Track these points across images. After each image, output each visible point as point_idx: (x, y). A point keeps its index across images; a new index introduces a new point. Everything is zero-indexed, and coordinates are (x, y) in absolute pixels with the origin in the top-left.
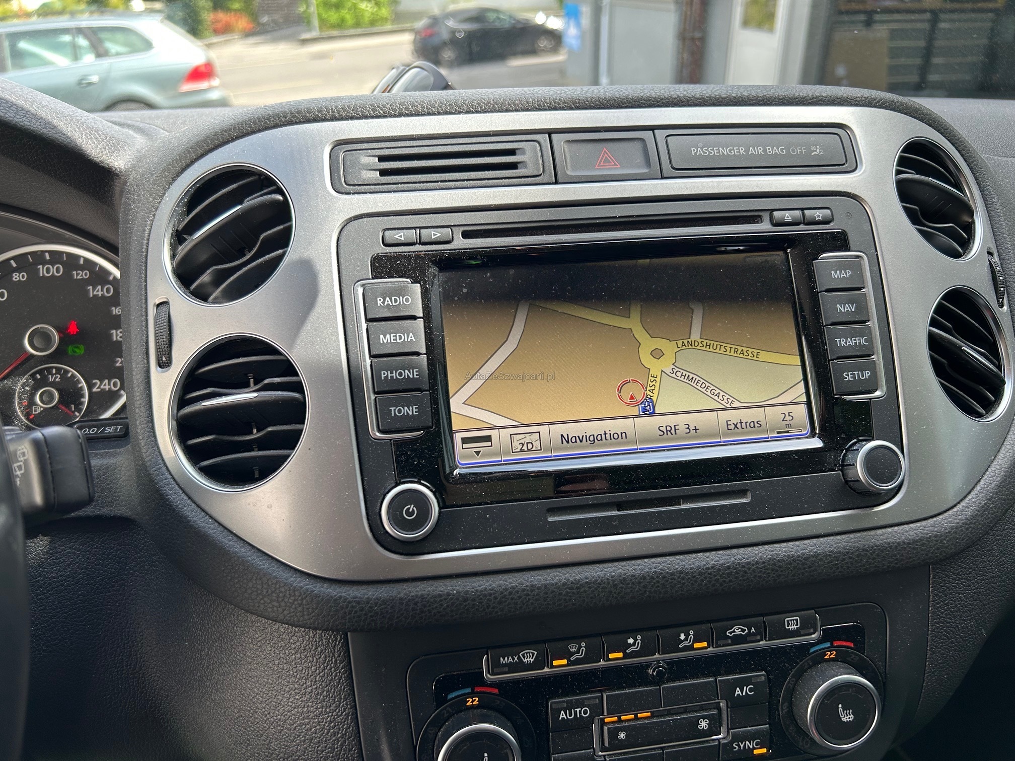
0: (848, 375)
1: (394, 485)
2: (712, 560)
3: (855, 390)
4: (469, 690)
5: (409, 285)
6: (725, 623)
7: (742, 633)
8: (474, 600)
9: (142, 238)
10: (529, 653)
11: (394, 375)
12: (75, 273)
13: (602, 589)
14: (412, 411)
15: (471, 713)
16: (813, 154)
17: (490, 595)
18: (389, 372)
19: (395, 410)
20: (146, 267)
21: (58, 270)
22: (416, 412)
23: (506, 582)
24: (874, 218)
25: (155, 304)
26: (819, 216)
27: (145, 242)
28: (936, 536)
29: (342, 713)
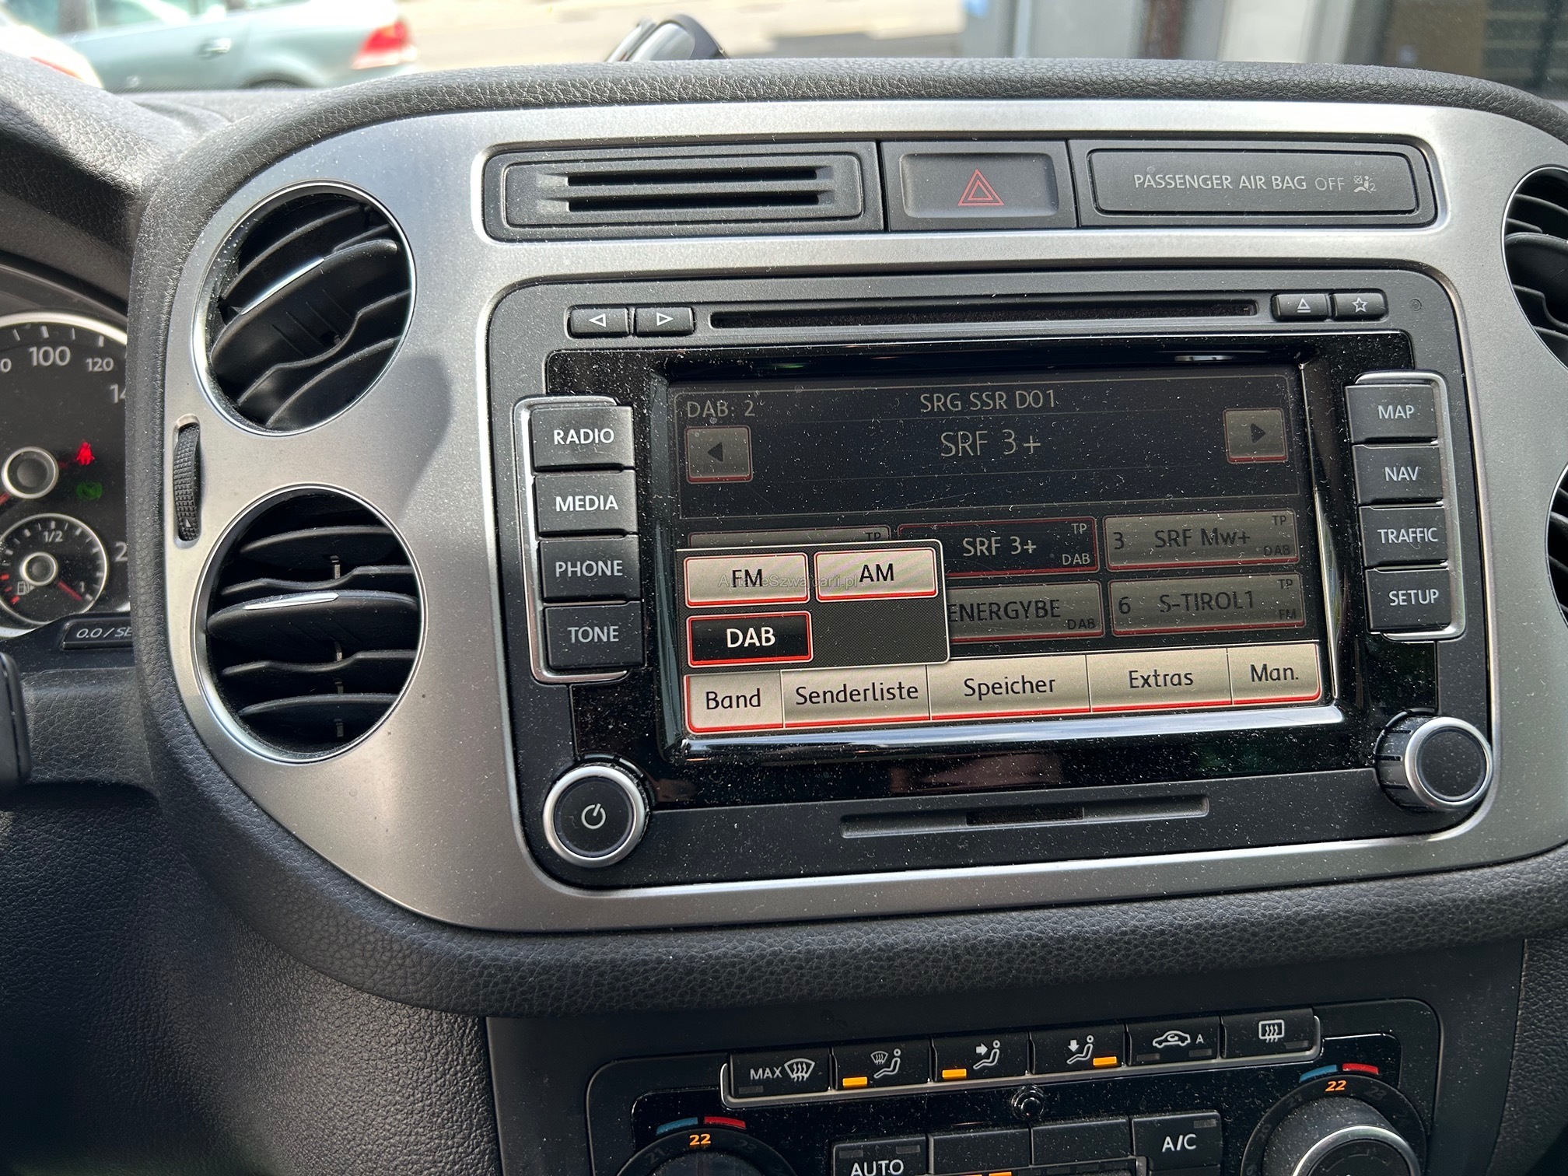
0: (1397, 596)
1: (571, 764)
2: (1133, 918)
3: (1409, 623)
4: (694, 1121)
5: (612, 408)
6: (1152, 1024)
7: (1180, 1043)
8: (703, 972)
9: (159, 308)
10: (802, 1063)
11: (578, 569)
12: (90, 361)
13: (933, 962)
14: (607, 634)
15: (696, 1159)
16: (1356, 191)
17: (734, 965)
18: (569, 563)
19: (577, 632)
20: (164, 361)
21: (62, 356)
22: (615, 637)
23: (763, 942)
24: (1463, 311)
25: (176, 427)
26: (1360, 305)
27: (164, 317)
28: (1540, 890)
29: (473, 1150)
